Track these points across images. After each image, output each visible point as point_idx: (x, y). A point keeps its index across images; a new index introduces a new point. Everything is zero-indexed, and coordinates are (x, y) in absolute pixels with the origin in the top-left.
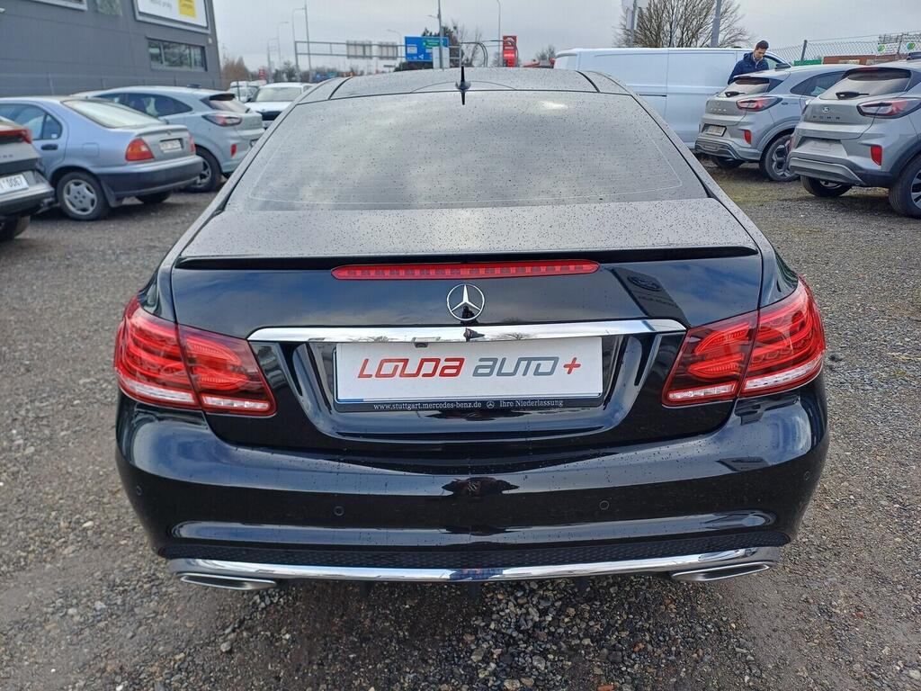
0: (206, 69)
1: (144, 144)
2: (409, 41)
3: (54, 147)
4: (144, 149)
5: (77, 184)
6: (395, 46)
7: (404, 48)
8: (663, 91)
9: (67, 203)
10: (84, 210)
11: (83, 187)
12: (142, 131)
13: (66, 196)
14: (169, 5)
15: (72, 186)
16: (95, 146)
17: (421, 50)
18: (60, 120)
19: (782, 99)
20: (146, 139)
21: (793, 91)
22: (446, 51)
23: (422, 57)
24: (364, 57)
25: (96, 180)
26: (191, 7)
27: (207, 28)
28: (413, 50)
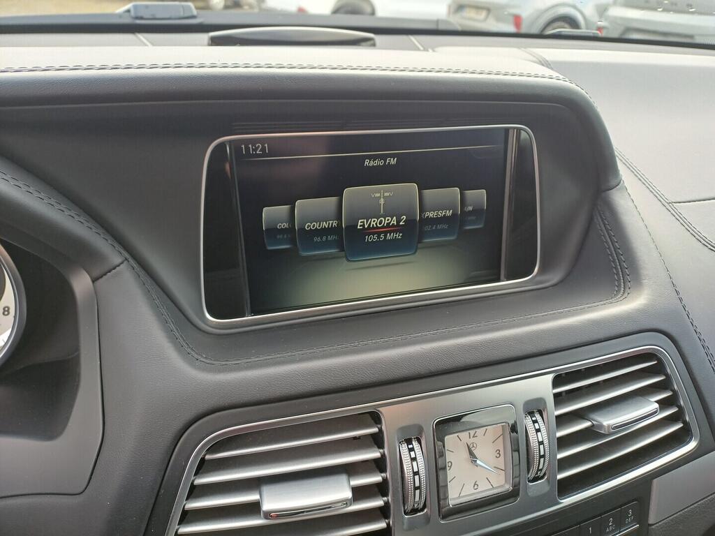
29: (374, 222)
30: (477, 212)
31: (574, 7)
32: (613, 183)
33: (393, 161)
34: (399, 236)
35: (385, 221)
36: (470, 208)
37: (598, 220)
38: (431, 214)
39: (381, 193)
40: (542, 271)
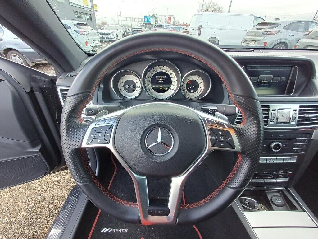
0: (92, 21)
2: (145, 17)
3: (1, 40)
5: (15, 56)
6: (142, 19)
7: (144, 19)
11: (17, 57)
14: (80, 1)
15: (13, 56)
17: (148, 20)
19: (280, 31)
21: (284, 28)
22: (154, 20)
23: (148, 22)
24: (134, 21)
25: (21, 54)
26: (87, 2)
27: (92, 9)
28: (146, 20)
29: (264, 82)
30: (283, 81)
31: (287, 39)
32: (314, 77)
33: (270, 71)
34: (267, 84)
35: (266, 82)
36: (282, 81)
37: (309, 84)
38: (274, 81)
39: (266, 77)
40: (294, 93)
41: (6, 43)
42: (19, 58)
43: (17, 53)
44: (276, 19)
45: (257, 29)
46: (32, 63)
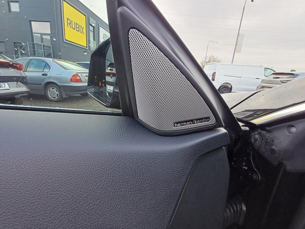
1: (79, 76)
3: (46, 75)
4: (78, 78)
5: (53, 89)
8: (240, 76)
9: (49, 94)
10: (54, 98)
11: (55, 90)
12: (78, 72)
13: (49, 92)
15: (51, 89)
16: (60, 76)
18: (50, 65)
20: (80, 75)
25: (59, 87)
41: (49, 77)
42: (56, 90)
43: (56, 86)
44: (292, 71)
45: (274, 78)
46: (66, 95)
